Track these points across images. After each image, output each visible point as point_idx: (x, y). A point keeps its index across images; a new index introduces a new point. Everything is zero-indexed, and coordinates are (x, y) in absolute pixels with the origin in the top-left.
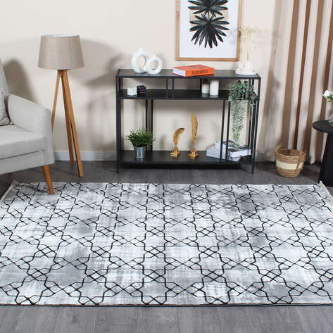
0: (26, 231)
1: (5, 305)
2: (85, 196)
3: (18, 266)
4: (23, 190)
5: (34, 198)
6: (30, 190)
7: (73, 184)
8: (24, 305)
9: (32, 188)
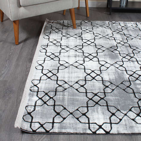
0: (69, 56)
1: (81, 134)
2: (98, 30)
3: (77, 90)
4: (54, 25)
5: (64, 31)
6: (59, 25)
7: (86, 21)
8: (99, 134)
9: (60, 24)
